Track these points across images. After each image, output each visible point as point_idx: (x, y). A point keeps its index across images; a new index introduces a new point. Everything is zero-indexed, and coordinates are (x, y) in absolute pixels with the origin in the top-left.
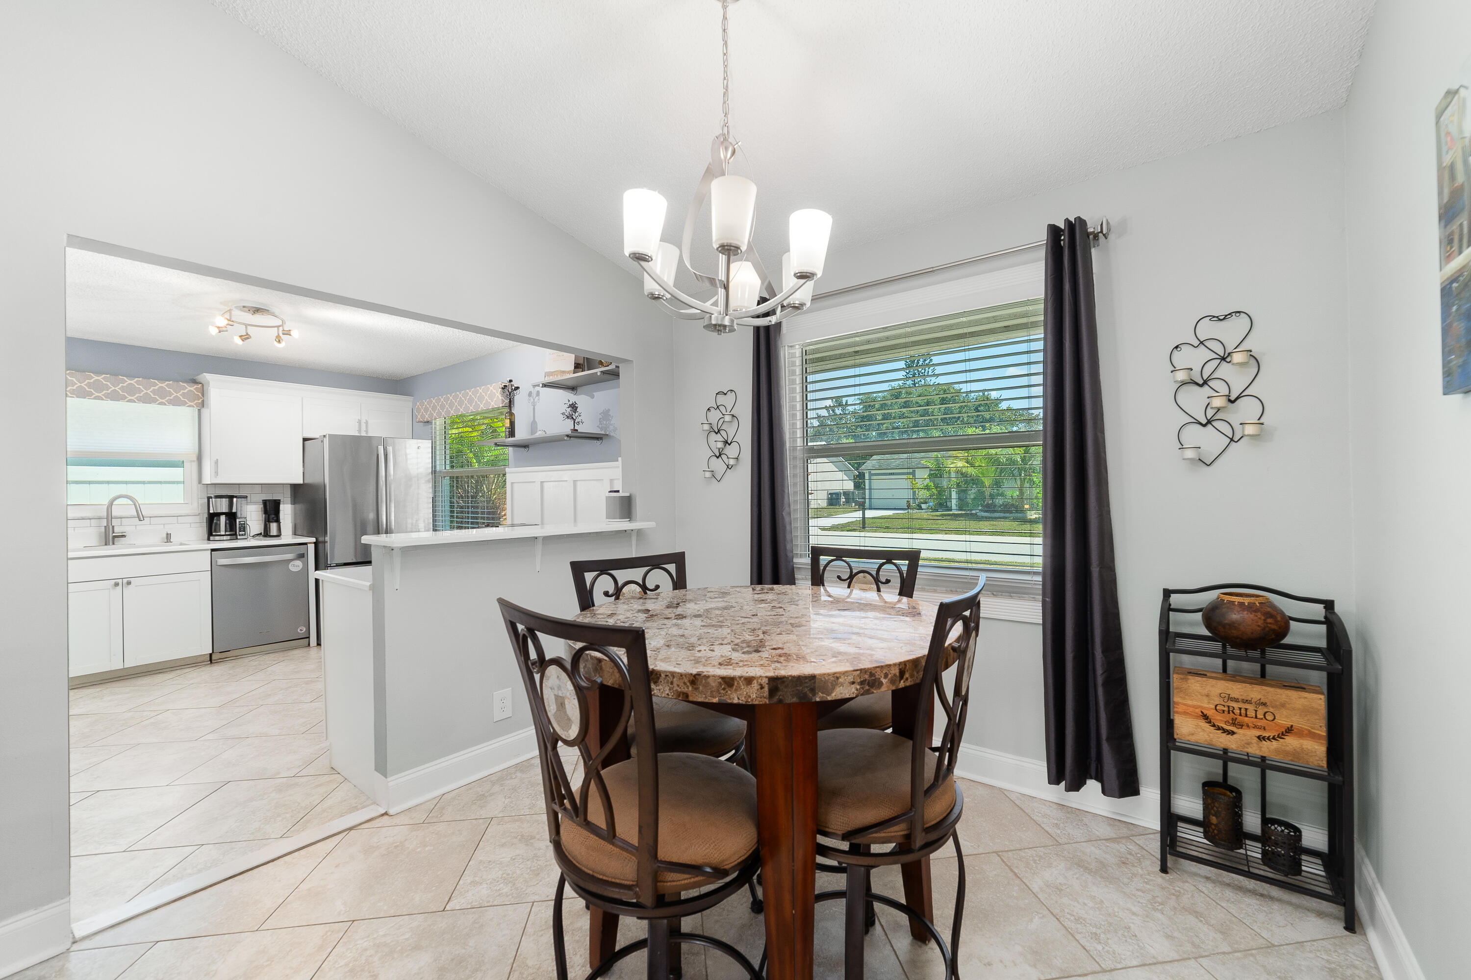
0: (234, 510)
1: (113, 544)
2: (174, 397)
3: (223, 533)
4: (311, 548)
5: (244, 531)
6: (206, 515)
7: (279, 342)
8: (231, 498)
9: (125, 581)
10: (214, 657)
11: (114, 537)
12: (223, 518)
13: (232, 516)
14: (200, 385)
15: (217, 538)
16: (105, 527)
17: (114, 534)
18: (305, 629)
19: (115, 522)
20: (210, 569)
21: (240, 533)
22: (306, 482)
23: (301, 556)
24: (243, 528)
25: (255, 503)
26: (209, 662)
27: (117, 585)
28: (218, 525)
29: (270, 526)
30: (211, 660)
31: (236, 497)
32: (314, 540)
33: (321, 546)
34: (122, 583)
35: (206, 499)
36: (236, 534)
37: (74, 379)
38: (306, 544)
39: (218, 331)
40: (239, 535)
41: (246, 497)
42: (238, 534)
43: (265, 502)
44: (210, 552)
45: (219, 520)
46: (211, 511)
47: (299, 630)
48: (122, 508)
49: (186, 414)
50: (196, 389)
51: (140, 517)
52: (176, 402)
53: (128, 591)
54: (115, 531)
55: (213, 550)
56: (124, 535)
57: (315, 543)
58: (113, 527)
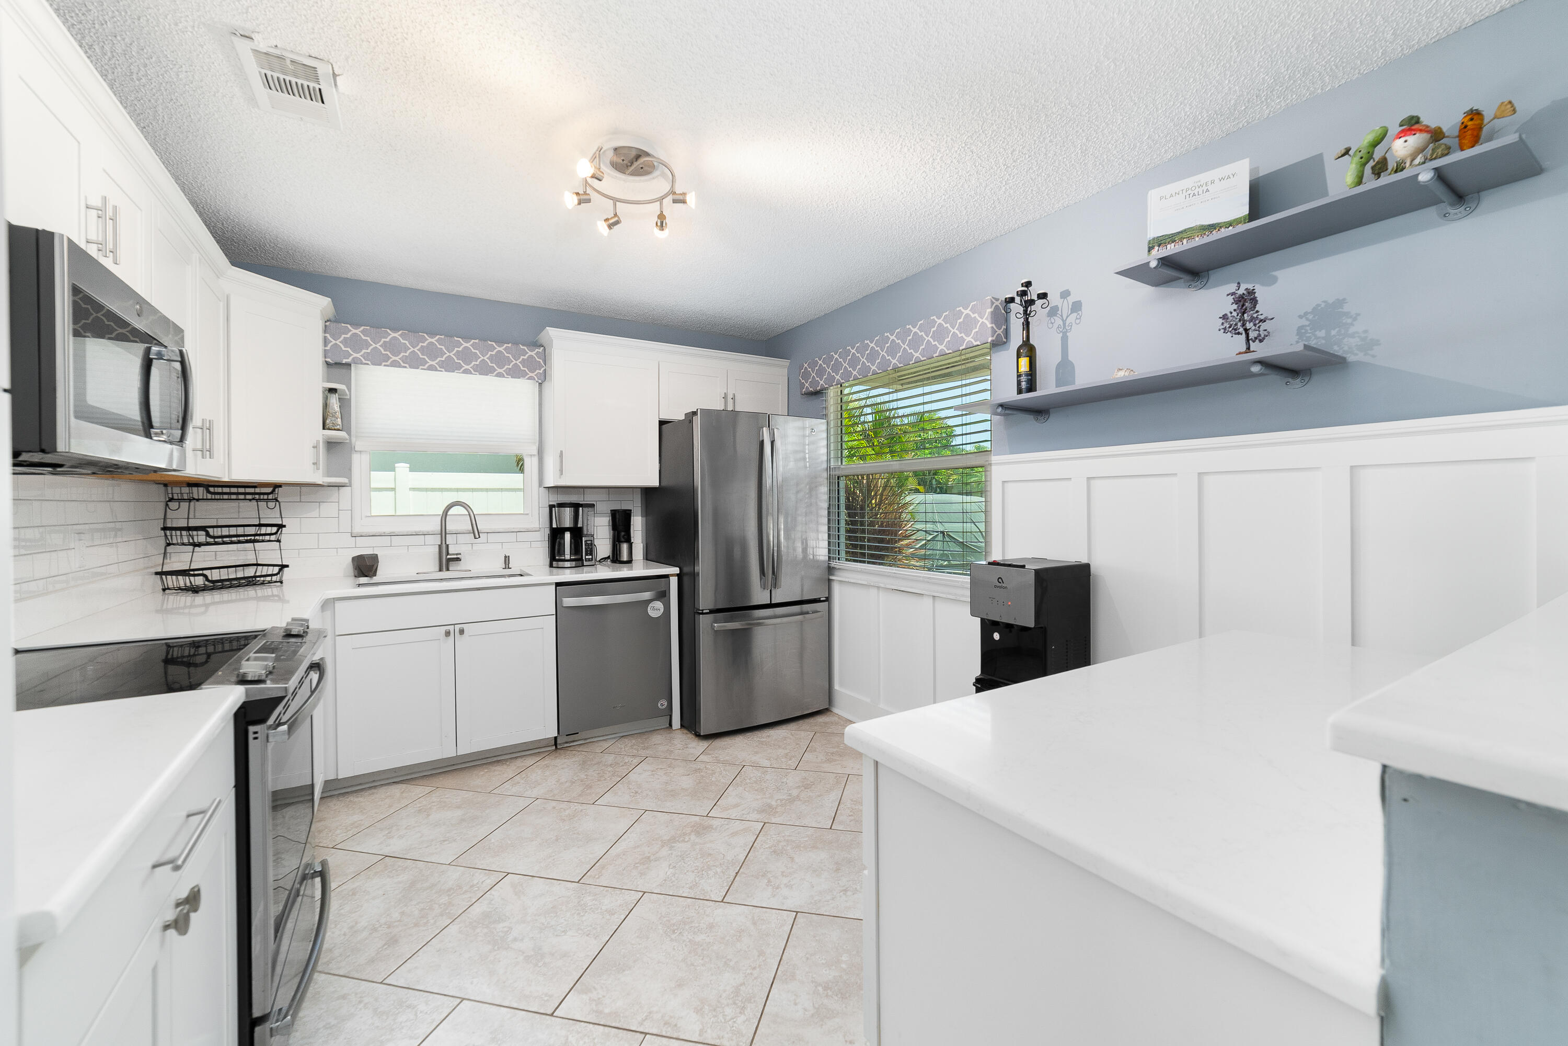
0: (580, 525)
1: (448, 569)
2: (514, 365)
3: (568, 557)
4: (674, 581)
5: (591, 554)
6: (547, 531)
7: (662, 226)
8: (576, 506)
9: (457, 627)
10: (559, 742)
11: (449, 560)
12: (568, 536)
13: (577, 533)
14: (542, 348)
15: (561, 564)
16: (439, 545)
17: (448, 557)
18: (666, 703)
19: (450, 540)
20: (555, 613)
21: (587, 557)
22: (663, 484)
23: (663, 595)
24: (591, 550)
25: (602, 514)
26: (554, 748)
27: (448, 634)
28: (562, 545)
29: (620, 547)
30: (556, 744)
31: (581, 505)
32: (676, 570)
33: (686, 579)
34: (455, 631)
35: (547, 509)
36: (581, 559)
37: (407, 342)
38: (666, 576)
39: (576, 202)
40: (586, 561)
41: (592, 506)
42: (584, 558)
43: (614, 513)
44: (554, 586)
45: (564, 538)
46: (554, 526)
47: (659, 705)
48: (458, 521)
49: (524, 388)
50: (536, 354)
51: (476, 533)
52: (515, 373)
53: (461, 641)
54: (450, 552)
55: (558, 584)
56: (459, 558)
57: (678, 575)
58: (447, 546)
